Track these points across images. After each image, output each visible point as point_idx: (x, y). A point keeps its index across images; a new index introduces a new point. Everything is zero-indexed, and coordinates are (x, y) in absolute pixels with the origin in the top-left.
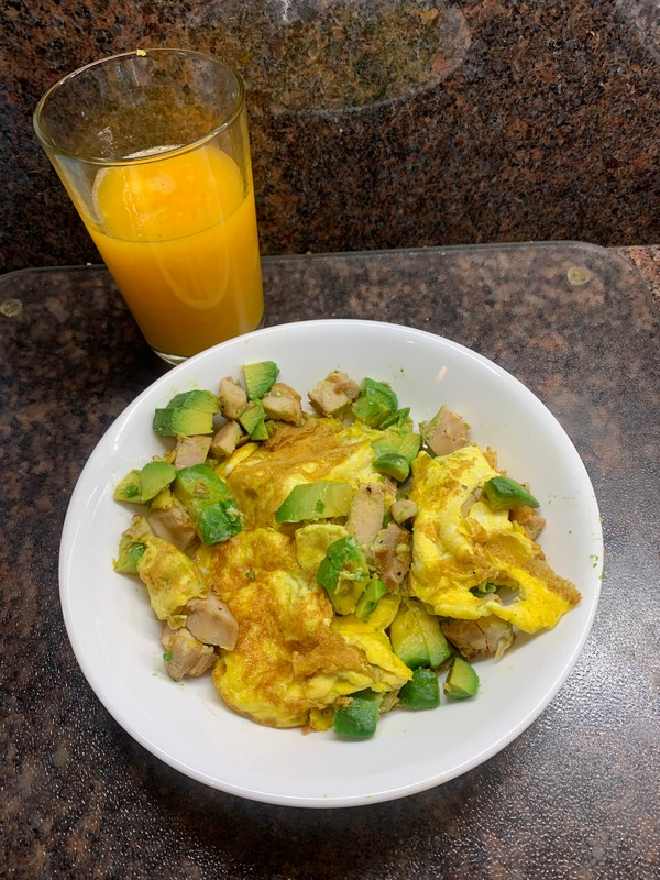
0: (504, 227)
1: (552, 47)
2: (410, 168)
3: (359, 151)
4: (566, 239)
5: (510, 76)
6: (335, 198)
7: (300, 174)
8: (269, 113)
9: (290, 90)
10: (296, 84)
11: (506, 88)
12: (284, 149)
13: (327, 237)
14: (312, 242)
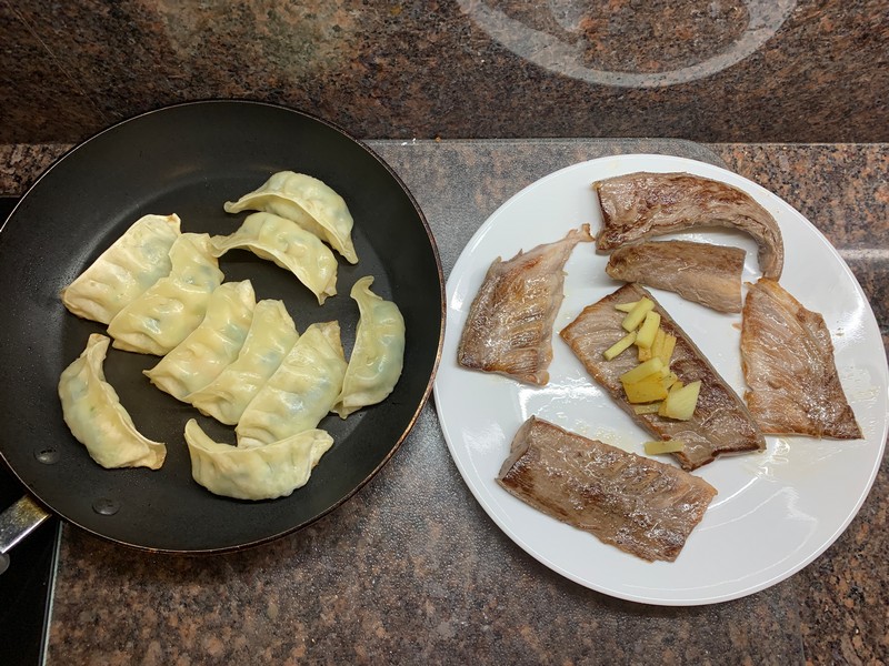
1: (695, 15)
2: (544, 87)
3: (497, 75)
4: (679, 138)
5: (651, 33)
6: (469, 104)
7: (437, 87)
8: (415, 46)
9: (437, 33)
10: (444, 30)
11: (646, 40)
12: (425, 71)
13: (456, 129)
14: (442, 132)
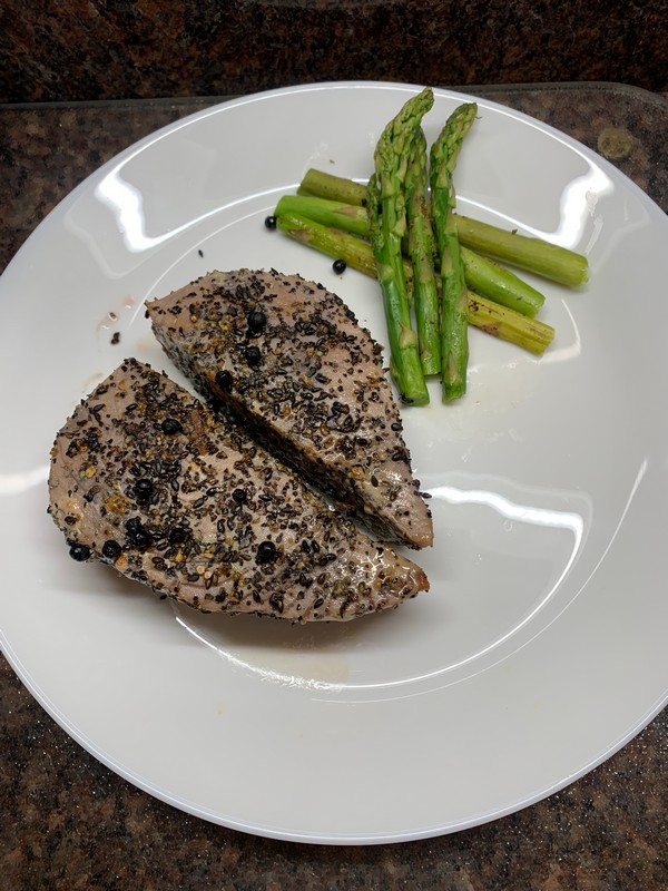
0: (509, 59)
4: (602, 79)
13: (238, 71)
14: (217, 77)
